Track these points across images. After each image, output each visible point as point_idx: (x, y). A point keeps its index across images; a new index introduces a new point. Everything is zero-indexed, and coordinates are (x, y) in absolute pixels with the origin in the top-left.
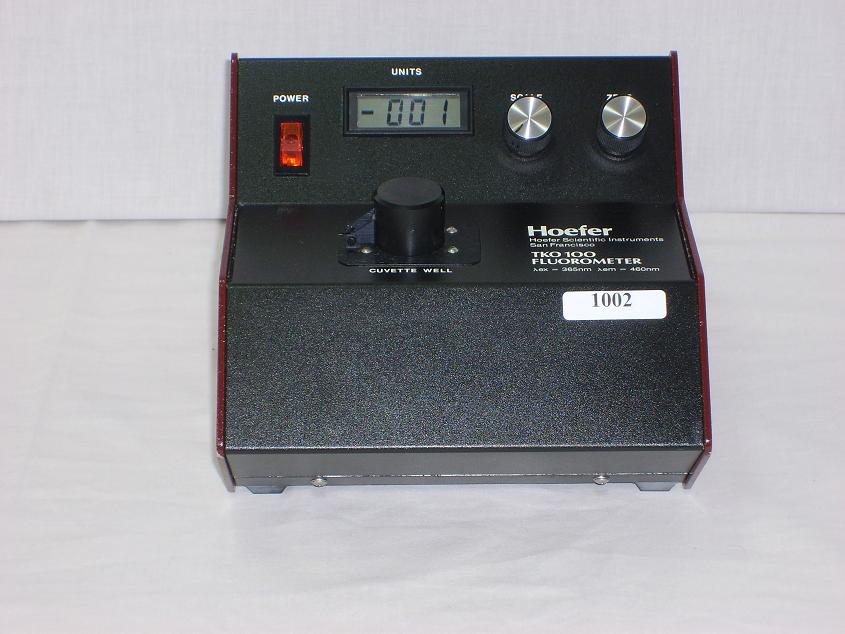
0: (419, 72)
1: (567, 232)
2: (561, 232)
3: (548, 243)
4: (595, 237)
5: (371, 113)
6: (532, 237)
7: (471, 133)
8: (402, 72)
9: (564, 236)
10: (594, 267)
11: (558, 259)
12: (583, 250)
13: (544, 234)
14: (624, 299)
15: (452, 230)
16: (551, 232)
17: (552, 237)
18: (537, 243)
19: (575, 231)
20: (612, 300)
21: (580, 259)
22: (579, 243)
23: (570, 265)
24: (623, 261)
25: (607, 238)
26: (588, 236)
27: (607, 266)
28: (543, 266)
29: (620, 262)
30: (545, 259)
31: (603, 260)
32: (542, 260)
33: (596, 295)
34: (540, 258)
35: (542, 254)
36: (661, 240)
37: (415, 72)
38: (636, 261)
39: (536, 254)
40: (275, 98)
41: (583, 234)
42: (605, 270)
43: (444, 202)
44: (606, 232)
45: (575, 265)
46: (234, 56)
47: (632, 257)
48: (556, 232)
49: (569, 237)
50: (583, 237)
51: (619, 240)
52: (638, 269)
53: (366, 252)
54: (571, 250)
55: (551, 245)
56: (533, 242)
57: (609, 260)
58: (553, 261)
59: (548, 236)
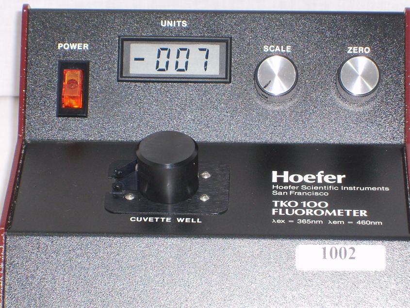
0: (185, 24)
1: (306, 178)
2: (301, 178)
3: (288, 191)
4: (329, 184)
5: (143, 59)
6: (275, 184)
7: (228, 80)
8: (170, 24)
9: (303, 183)
10: (326, 218)
11: (295, 209)
12: (318, 199)
13: (286, 180)
14: (349, 252)
15: (206, 176)
16: (292, 179)
17: (293, 184)
18: (278, 190)
19: (313, 177)
20: (338, 253)
21: (314, 209)
22: (315, 191)
23: (305, 217)
24: (351, 213)
25: (339, 185)
26: (324, 184)
27: (337, 218)
28: (281, 218)
29: (348, 214)
30: (284, 209)
31: (334, 211)
32: (281, 210)
33: (324, 249)
34: (280, 208)
35: (282, 204)
36: (387, 189)
37: (181, 23)
38: (363, 213)
39: (276, 202)
40: (60, 46)
41: (320, 181)
42: (335, 222)
43: (197, 158)
44: (340, 178)
45: (309, 217)
46: (25, 7)
47: (359, 208)
48: (296, 179)
49: (307, 184)
50: (319, 185)
51: (351, 188)
52: (363, 222)
53: (130, 198)
54: (307, 199)
55: (291, 193)
56: (275, 189)
57: (339, 211)
58: (290, 212)
59: (289, 183)
